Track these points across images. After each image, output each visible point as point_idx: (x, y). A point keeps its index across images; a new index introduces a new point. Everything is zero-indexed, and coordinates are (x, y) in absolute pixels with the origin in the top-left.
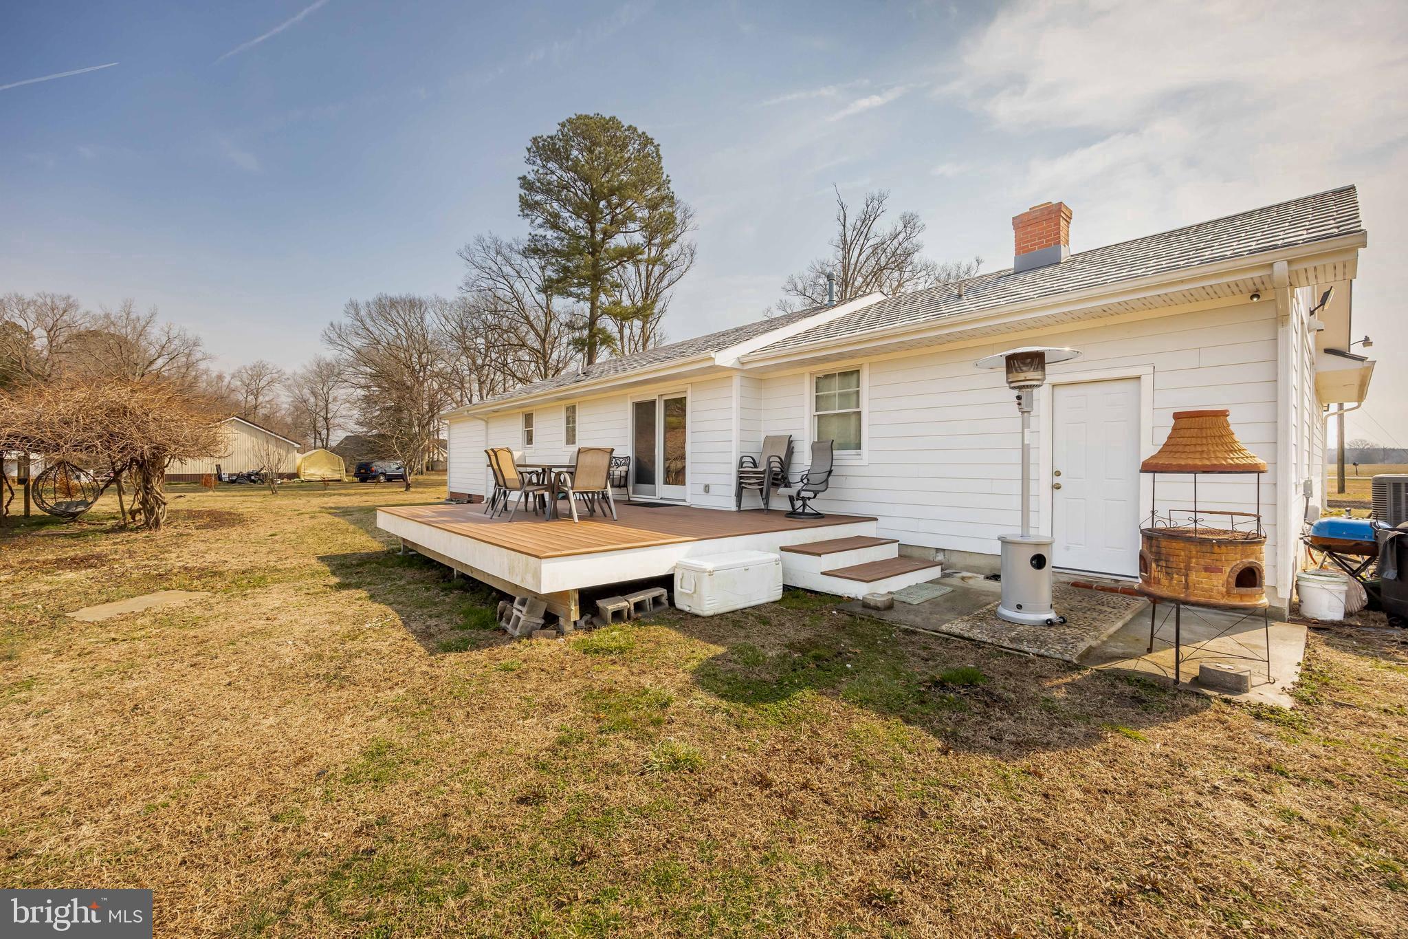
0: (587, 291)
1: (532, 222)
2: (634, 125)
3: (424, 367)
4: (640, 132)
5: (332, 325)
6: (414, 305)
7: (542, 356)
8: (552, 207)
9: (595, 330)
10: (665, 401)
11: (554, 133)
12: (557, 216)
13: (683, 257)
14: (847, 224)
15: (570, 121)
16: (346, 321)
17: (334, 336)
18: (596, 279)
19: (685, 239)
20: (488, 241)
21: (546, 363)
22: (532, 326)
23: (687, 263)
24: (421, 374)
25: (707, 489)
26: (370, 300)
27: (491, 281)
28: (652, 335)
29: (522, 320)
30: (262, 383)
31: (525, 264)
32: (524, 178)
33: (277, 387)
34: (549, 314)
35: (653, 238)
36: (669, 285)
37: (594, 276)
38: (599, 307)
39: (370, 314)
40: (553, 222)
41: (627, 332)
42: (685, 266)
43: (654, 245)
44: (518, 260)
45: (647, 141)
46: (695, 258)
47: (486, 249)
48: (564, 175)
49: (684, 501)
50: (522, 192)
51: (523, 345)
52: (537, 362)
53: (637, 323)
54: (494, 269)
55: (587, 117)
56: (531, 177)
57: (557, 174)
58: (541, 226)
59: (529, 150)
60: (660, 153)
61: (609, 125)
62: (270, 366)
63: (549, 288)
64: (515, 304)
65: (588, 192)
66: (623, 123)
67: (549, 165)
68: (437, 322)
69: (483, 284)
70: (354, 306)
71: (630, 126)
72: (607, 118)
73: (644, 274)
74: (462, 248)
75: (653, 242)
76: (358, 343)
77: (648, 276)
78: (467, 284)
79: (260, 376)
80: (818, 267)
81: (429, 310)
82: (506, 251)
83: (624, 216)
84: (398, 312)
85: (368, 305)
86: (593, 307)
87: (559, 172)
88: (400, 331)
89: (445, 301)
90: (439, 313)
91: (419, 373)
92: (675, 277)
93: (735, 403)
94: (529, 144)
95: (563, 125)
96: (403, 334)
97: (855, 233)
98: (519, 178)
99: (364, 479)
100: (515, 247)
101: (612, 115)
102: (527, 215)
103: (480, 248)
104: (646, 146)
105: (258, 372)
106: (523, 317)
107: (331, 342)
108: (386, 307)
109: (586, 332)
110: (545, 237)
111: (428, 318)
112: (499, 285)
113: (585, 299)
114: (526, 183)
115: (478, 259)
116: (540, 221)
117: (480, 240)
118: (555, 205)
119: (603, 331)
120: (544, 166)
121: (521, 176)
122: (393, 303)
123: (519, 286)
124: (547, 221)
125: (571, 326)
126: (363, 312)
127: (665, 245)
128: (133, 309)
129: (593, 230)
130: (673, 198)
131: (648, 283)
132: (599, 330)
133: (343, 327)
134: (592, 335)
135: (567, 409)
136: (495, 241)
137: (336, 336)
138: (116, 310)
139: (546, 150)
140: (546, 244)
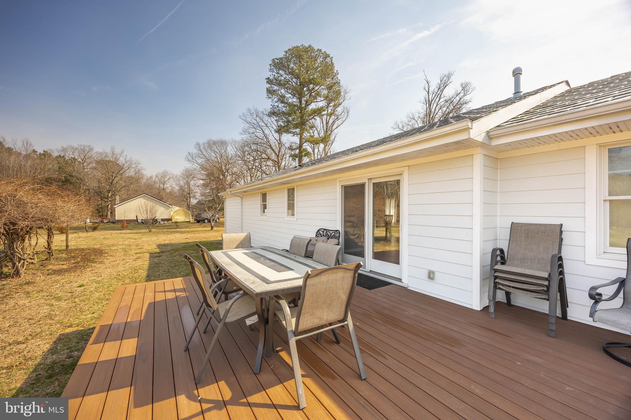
0: (298, 130)
1: (272, 100)
2: (320, 49)
3: (227, 170)
4: (323, 51)
5: (189, 153)
6: (223, 143)
7: (277, 164)
8: (281, 93)
9: (302, 150)
10: (374, 184)
11: (282, 56)
12: (284, 97)
13: (343, 114)
14: (430, 91)
15: (289, 50)
16: (195, 151)
17: (190, 158)
18: (302, 124)
19: (345, 104)
20: (253, 111)
21: (279, 167)
22: (273, 150)
23: (345, 116)
24: (226, 173)
25: (431, 276)
26: (205, 142)
27: (254, 129)
28: (329, 151)
29: (268, 147)
30: (166, 179)
31: (269, 120)
32: (268, 78)
33: (171, 180)
34: (280, 143)
35: (330, 104)
36: (337, 127)
37: (302, 123)
38: (303, 138)
39: (204, 148)
40: (282, 99)
41: (316, 151)
42: (344, 118)
43: (330, 106)
44: (266, 118)
45: (327, 56)
46: (349, 113)
47: (252, 114)
48: (287, 76)
49: (400, 280)
50: (268, 86)
51: (269, 159)
52: (275, 167)
53: (322, 146)
54: (256, 123)
55: (298, 47)
56: (271, 78)
57: (284, 76)
58: (276, 102)
59: (270, 65)
60: (333, 61)
61: (308, 50)
62: (169, 172)
63: (280, 131)
64: (265, 140)
65: (298, 84)
66: (315, 48)
67: (280, 72)
68: (233, 150)
69: (251, 131)
70: (198, 144)
71: (318, 49)
72: (307, 46)
73: (325, 123)
74: (241, 114)
75: (330, 105)
76: (200, 161)
77: (327, 123)
78: (243, 131)
79: (165, 176)
80: (411, 116)
81: (229, 145)
82: (261, 115)
83: (315, 94)
84: (216, 146)
85: (204, 144)
86: (301, 139)
87: (285, 76)
88: (217, 155)
89: (236, 141)
90: (234, 147)
91: (225, 173)
92: (339, 123)
93: (477, 185)
94: (271, 63)
95: (286, 52)
96: (219, 156)
97: (434, 95)
98: (266, 79)
99: (198, 222)
100: (265, 113)
101: (309, 44)
102: (270, 97)
103: (249, 114)
104: (326, 58)
105: (165, 174)
106: (268, 145)
107: (189, 161)
108: (211, 144)
109: (298, 151)
110: (278, 106)
111: (229, 149)
112: (258, 131)
113: (297, 134)
114: (269, 81)
115: (249, 119)
116: (276, 99)
117: (249, 110)
118: (283, 91)
119: (305, 150)
120: (278, 73)
121: (267, 78)
122: (215, 143)
123: (267, 131)
124: (279, 99)
125: (291, 148)
126: (202, 147)
127: (336, 106)
128: (115, 150)
129: (300, 102)
130: (339, 83)
131: (327, 126)
132: (304, 149)
133: (194, 154)
134: (300, 152)
135: (289, 190)
136: (256, 110)
137: (191, 158)
138: (108, 151)
139: (278, 64)
140: (279, 110)
